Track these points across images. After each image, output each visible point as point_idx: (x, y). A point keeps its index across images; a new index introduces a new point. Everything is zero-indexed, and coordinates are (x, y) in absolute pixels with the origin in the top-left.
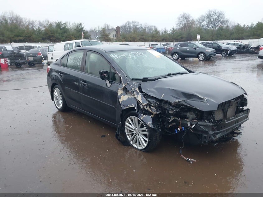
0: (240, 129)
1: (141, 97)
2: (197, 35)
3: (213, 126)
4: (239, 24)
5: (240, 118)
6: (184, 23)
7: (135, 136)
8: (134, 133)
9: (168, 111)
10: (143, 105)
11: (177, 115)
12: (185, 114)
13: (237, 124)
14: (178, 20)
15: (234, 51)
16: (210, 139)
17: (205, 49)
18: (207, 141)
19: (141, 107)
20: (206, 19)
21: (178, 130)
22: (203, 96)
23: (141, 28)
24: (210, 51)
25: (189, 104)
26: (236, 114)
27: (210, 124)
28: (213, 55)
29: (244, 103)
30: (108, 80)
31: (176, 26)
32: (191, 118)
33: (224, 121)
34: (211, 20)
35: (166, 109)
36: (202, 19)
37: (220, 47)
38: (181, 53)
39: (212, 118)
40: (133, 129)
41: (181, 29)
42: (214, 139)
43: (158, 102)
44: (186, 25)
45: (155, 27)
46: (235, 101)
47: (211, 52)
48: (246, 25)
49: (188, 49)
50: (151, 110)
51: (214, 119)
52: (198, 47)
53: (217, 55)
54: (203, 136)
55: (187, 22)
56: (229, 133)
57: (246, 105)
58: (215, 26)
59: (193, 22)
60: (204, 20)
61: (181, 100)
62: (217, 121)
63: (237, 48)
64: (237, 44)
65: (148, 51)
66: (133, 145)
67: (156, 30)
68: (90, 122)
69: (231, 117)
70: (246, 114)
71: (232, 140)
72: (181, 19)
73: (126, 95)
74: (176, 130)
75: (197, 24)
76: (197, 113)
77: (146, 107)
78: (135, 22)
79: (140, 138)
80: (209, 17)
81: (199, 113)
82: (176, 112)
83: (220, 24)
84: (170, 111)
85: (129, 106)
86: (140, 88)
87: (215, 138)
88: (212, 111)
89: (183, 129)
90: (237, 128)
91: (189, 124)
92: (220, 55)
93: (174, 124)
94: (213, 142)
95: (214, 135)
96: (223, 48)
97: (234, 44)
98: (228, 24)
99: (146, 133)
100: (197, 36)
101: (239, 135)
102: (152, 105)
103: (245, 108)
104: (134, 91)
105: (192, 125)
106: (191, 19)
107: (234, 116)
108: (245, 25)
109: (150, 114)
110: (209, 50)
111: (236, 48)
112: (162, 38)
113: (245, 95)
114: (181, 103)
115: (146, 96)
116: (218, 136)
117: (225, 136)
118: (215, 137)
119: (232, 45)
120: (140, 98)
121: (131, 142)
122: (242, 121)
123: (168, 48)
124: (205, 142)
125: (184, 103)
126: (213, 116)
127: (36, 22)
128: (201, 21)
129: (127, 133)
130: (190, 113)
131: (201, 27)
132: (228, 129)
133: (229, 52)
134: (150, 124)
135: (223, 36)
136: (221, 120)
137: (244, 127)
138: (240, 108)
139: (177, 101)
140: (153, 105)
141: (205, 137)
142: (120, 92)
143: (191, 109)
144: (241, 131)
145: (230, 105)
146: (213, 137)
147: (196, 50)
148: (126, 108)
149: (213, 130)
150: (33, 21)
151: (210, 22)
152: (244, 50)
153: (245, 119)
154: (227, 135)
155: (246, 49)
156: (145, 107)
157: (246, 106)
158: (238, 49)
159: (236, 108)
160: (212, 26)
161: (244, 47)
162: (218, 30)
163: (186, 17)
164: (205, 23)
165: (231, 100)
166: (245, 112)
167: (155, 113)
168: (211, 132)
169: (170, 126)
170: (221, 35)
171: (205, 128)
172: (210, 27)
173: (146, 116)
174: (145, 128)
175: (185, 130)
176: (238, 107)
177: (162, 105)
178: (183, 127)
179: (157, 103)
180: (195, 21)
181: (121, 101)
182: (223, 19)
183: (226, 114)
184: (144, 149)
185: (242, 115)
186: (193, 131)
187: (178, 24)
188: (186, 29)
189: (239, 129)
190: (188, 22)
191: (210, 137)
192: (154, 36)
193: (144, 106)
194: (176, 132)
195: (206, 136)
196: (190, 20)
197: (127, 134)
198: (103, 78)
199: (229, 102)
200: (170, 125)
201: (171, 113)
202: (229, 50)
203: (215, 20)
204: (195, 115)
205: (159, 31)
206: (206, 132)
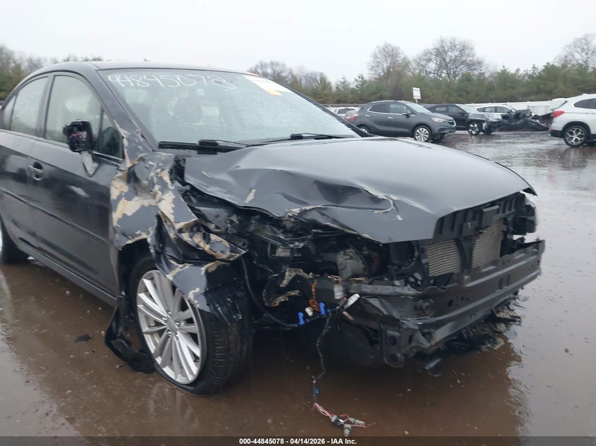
0: (515, 307)
1: (175, 201)
2: (414, 88)
3: (417, 298)
4: (506, 67)
5: (516, 268)
6: (385, 65)
7: (168, 337)
8: (165, 329)
9: (274, 248)
10: (178, 226)
11: (302, 260)
12: (330, 257)
13: (507, 288)
14: (373, 59)
15: (495, 122)
16: (413, 344)
17: (430, 117)
18: (399, 355)
19: (172, 235)
20: (433, 57)
21: (306, 315)
22: (382, 191)
23: (290, 77)
24: (441, 120)
25: (334, 221)
26: (501, 255)
27: (409, 291)
28: (448, 129)
29: (525, 220)
30: (90, 153)
31: (368, 72)
32: (347, 273)
33: (460, 281)
34: (444, 60)
35: (265, 243)
36: (425, 57)
37: (464, 113)
38: (374, 127)
39: (414, 270)
40: (161, 317)
41: (380, 79)
42: (427, 345)
43: (234, 218)
44: (391, 70)
45: (321, 74)
46: (498, 211)
47: (444, 122)
48: (522, 72)
49: (390, 116)
50: (207, 248)
51: (425, 272)
52: (413, 112)
53: (458, 132)
54: (386, 333)
55: (393, 63)
56: (479, 320)
57: (531, 227)
58: (454, 73)
59: (406, 64)
60: (429, 60)
61: (308, 208)
62: (435, 278)
63: (504, 117)
64: (502, 109)
65: (245, 76)
66: (165, 369)
67: (323, 80)
68: (68, 292)
69: (486, 266)
70: (534, 257)
71: (489, 345)
72: (379, 56)
73: (136, 198)
74: (301, 315)
75: (414, 68)
76: (366, 252)
77: (191, 237)
78: (277, 64)
79: (179, 344)
80: (440, 53)
81: (375, 254)
82: (299, 250)
83: (464, 69)
84: (279, 250)
85: (140, 235)
86: (178, 172)
87: (429, 341)
88: (417, 241)
89: (323, 311)
90: (506, 304)
91: (338, 293)
92: (466, 132)
93: (295, 293)
94: (423, 356)
95: (426, 331)
96: (471, 117)
97: (496, 110)
98: (483, 70)
99: (194, 328)
100: (414, 92)
101: (514, 327)
102: (212, 227)
103: (529, 238)
104: (155, 180)
105: (349, 295)
106: (402, 57)
107: (494, 263)
108: (518, 70)
109: (202, 257)
110: (439, 119)
111: (500, 117)
112: (337, 98)
113: (528, 195)
114: (310, 216)
115: (193, 195)
116: (441, 334)
117: (467, 333)
118: (428, 336)
119: (491, 112)
120: (167, 203)
121: (159, 360)
122: (522, 280)
123: (348, 118)
124: (394, 358)
125: (319, 215)
126: (419, 259)
127: (45, 60)
128: (423, 63)
129: (145, 328)
130: (345, 254)
131: (423, 74)
132: (476, 309)
133: (484, 125)
134: (196, 296)
135: (473, 94)
136: (447, 278)
137: (525, 300)
138: (516, 237)
139: (296, 210)
140: (217, 227)
141: (394, 340)
142: (118, 188)
143: (346, 239)
144: (518, 312)
145: (480, 222)
146: (423, 340)
147: (410, 119)
148: (130, 242)
149: (419, 312)
150: (39, 60)
151: (443, 65)
152: (518, 123)
153: (530, 271)
154: (472, 327)
155: (522, 121)
156: (186, 237)
157: (532, 230)
158: (505, 121)
159: (501, 238)
160: (448, 74)
161: (518, 115)
162: (461, 81)
163: (390, 53)
164: (432, 66)
165: (485, 206)
166: (530, 249)
167: (224, 257)
168: (412, 323)
169: (282, 299)
170: (467, 93)
171: (387, 304)
172: (443, 75)
173: (187, 266)
174: (189, 313)
175: (327, 313)
176: (509, 237)
177: (252, 228)
178: (322, 305)
179: (232, 222)
180: (410, 62)
181: (116, 216)
182: (471, 58)
183: (468, 256)
184: (191, 384)
185: (519, 260)
186: (351, 318)
187: (373, 67)
188: (390, 79)
189: (512, 306)
190: (395, 63)
191: (411, 339)
192: (318, 94)
193: (180, 231)
194: (302, 322)
195: (397, 334)
196: (400, 59)
197: (147, 333)
198: (75, 145)
199: (477, 212)
200: (280, 298)
201: (283, 254)
202: (484, 122)
203: (455, 60)
204: (361, 262)
205: (329, 84)
206: (395, 323)
